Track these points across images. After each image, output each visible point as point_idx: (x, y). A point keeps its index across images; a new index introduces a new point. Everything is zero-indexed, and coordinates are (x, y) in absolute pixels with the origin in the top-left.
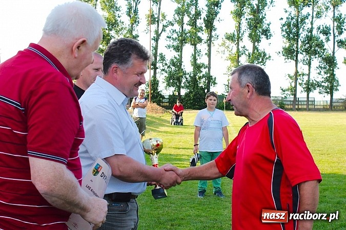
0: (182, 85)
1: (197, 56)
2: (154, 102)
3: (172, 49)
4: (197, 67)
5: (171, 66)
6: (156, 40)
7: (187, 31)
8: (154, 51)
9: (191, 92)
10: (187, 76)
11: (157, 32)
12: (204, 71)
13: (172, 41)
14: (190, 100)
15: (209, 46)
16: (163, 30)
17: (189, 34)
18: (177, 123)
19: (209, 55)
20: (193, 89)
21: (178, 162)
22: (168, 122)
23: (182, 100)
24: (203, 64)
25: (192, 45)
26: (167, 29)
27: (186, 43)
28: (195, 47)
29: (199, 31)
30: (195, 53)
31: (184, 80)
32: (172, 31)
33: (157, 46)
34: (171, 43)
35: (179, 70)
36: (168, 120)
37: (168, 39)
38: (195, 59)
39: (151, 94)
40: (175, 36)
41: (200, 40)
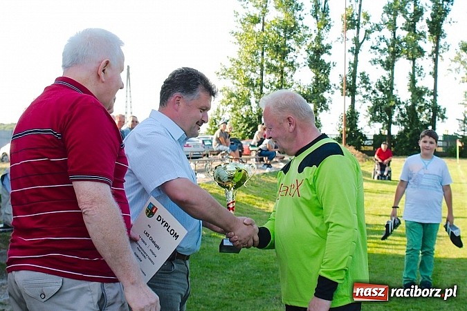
0: (394, 119)
1: (416, 75)
2: (350, 145)
3: (379, 65)
4: (418, 93)
5: (377, 91)
6: (356, 52)
7: (402, 38)
8: (352, 69)
9: (406, 130)
10: (402, 106)
11: (356, 40)
12: (428, 99)
13: (379, 53)
14: (405, 142)
15: (435, 60)
16: (366, 38)
17: (405, 43)
18: (382, 177)
19: (435, 75)
20: (410, 125)
21: (375, 236)
22: (369, 175)
23: (394, 142)
24: (426, 89)
25: (409, 59)
26: (371, 36)
27: (399, 56)
28: (414, 63)
29: (419, 39)
30: (414, 71)
31: (396, 112)
32: (378, 40)
33: (356, 61)
34: (378, 56)
35: (388, 97)
36: (370, 172)
37: (372, 50)
38: (413, 81)
39: (346, 132)
40: (383, 45)
41: (421, 52)
